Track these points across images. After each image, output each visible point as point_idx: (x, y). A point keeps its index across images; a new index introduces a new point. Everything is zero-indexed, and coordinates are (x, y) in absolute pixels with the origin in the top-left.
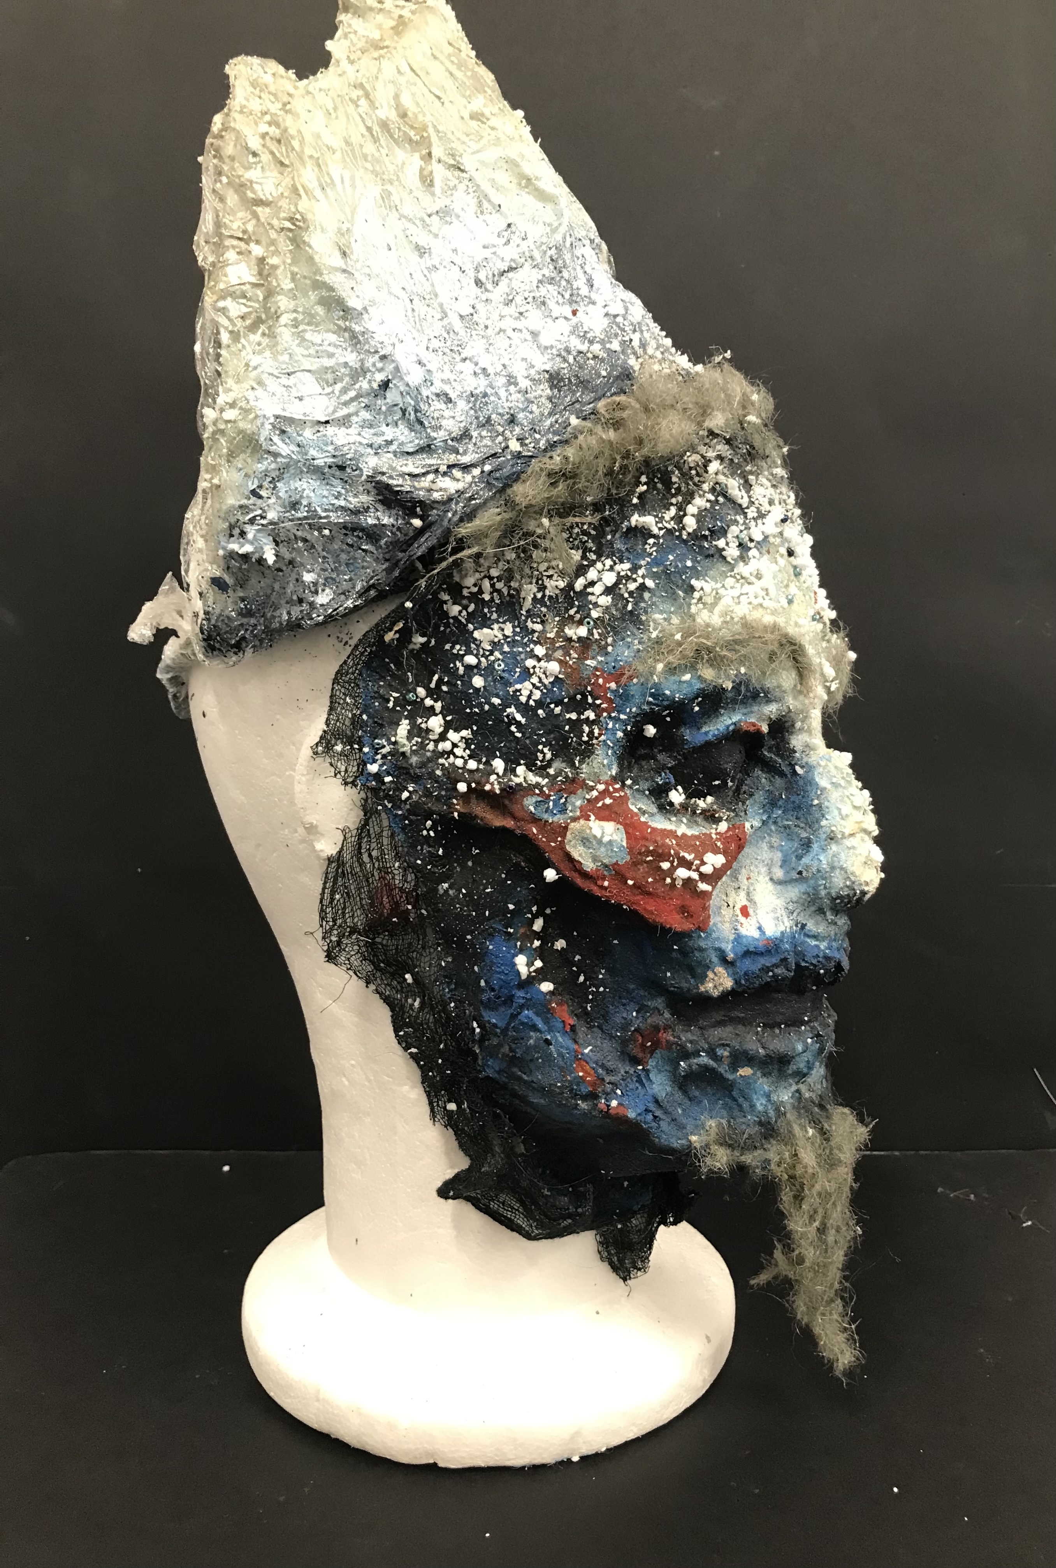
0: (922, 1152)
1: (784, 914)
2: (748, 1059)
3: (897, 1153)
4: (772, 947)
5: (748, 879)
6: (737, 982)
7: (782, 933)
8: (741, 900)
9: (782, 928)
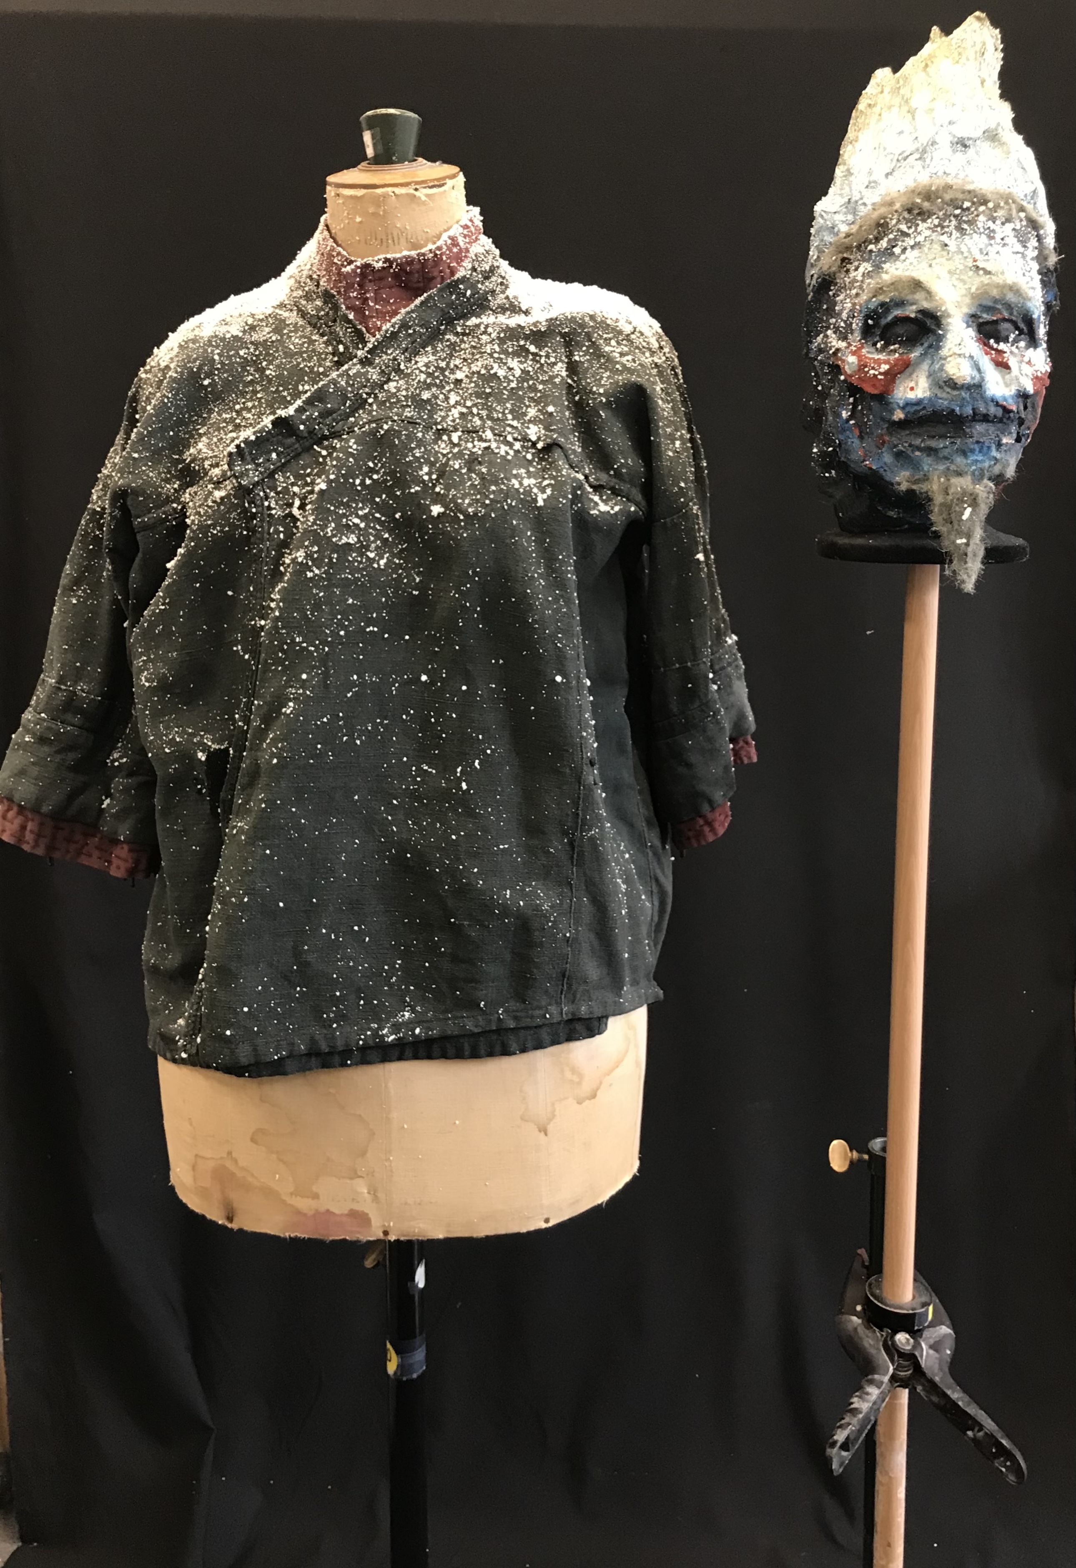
1: (928, 390)
2: (919, 449)
4: (919, 402)
5: (917, 377)
6: (906, 416)
7: (924, 397)
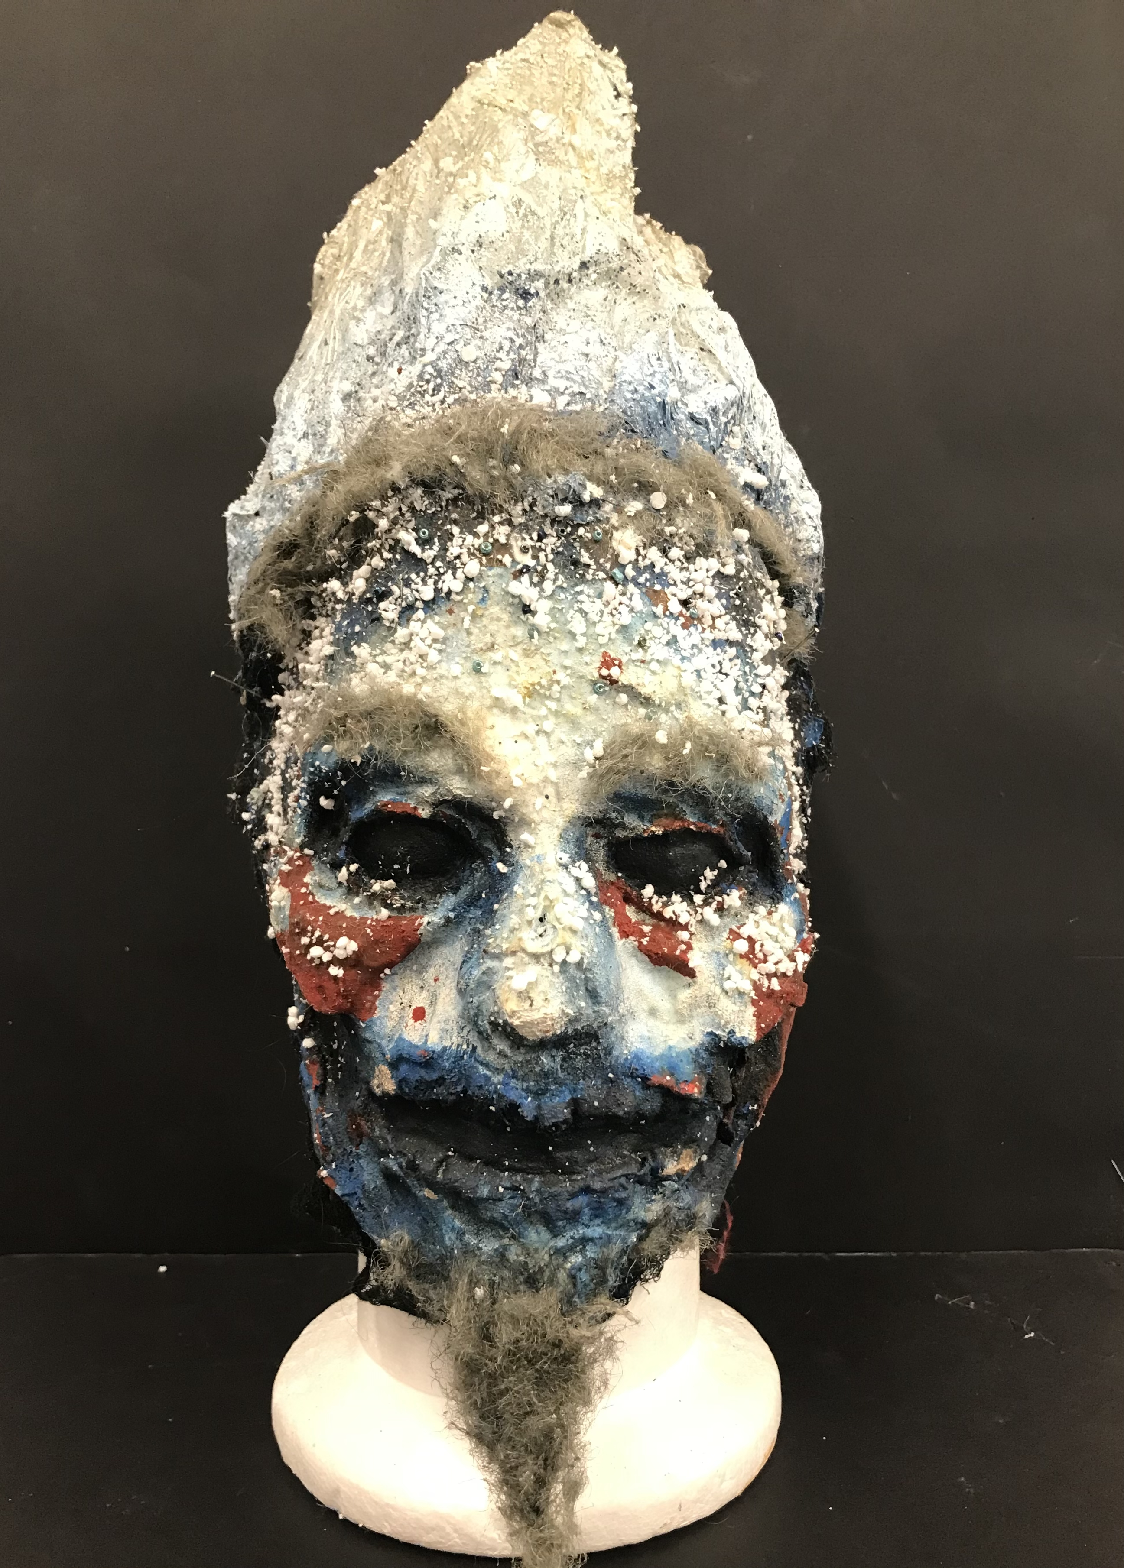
0: (923, 1253)
1: (455, 1028)
3: (894, 1254)
5: (436, 980)
6: (402, 1087)
7: (445, 1049)
8: (420, 1000)
9: (447, 1044)
